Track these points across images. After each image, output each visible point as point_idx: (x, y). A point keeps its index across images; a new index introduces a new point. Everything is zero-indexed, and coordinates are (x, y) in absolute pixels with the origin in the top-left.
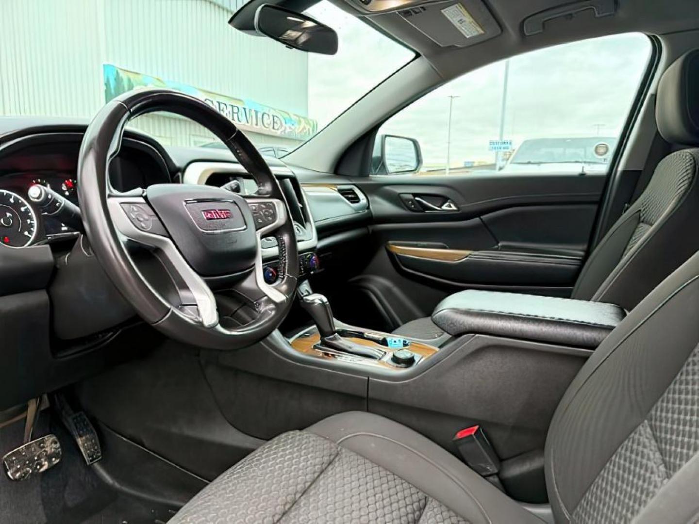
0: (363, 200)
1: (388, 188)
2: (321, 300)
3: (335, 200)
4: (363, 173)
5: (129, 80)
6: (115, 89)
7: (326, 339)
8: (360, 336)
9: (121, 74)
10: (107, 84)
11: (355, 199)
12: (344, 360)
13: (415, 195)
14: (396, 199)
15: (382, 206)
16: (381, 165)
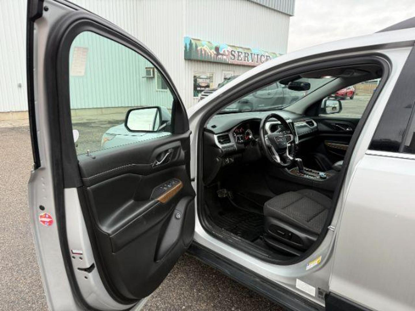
0: (315, 124)
1: (326, 121)
2: (300, 160)
3: (305, 126)
4: (317, 115)
5: (196, 44)
6: (189, 49)
7: (301, 171)
8: (311, 171)
9: (193, 41)
10: (186, 47)
11: (313, 124)
12: (305, 176)
13: (336, 124)
14: (328, 125)
15: (323, 127)
16: (324, 111)
